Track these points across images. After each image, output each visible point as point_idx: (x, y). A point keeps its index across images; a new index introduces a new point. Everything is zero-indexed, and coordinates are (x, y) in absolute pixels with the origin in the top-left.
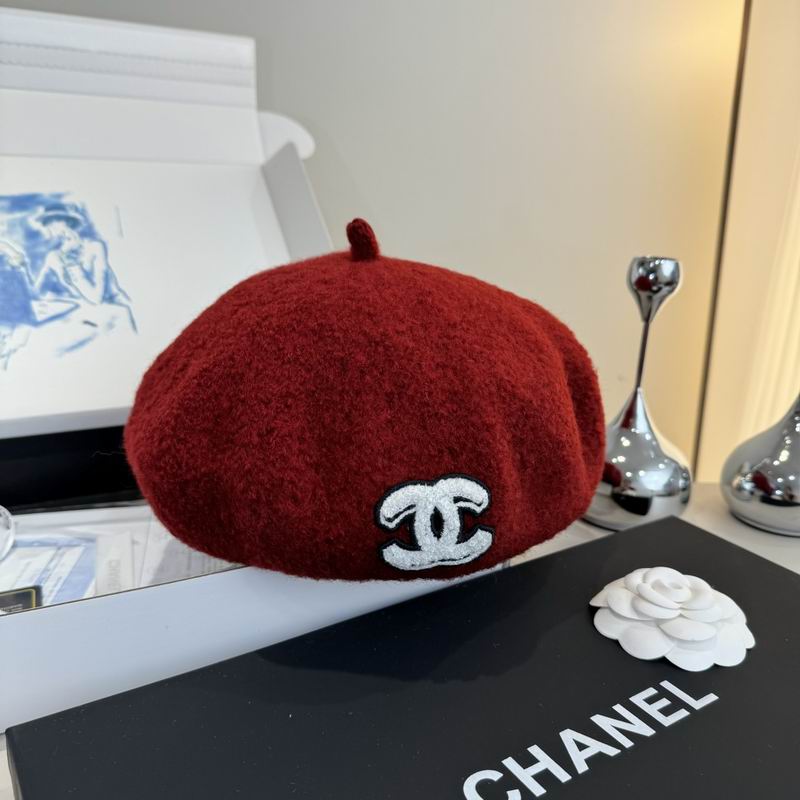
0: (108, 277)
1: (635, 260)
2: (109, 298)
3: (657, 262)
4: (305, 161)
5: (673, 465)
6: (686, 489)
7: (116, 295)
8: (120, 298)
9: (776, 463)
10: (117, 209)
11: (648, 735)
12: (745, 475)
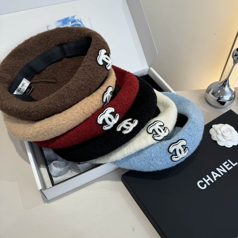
11: (226, 172)
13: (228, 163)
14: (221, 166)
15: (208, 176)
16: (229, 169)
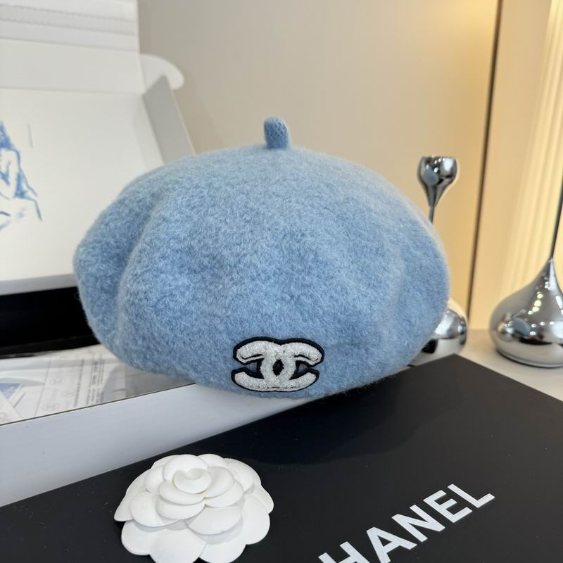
0: (20, 178)
1: (423, 158)
2: (20, 194)
3: (440, 160)
4: (175, 91)
5: (454, 315)
6: (463, 333)
7: (26, 192)
8: (30, 194)
9: (530, 313)
10: (29, 127)
11: (439, 530)
12: (507, 322)
13: (451, 495)
14: (415, 508)
15: (346, 547)
16: (454, 518)
